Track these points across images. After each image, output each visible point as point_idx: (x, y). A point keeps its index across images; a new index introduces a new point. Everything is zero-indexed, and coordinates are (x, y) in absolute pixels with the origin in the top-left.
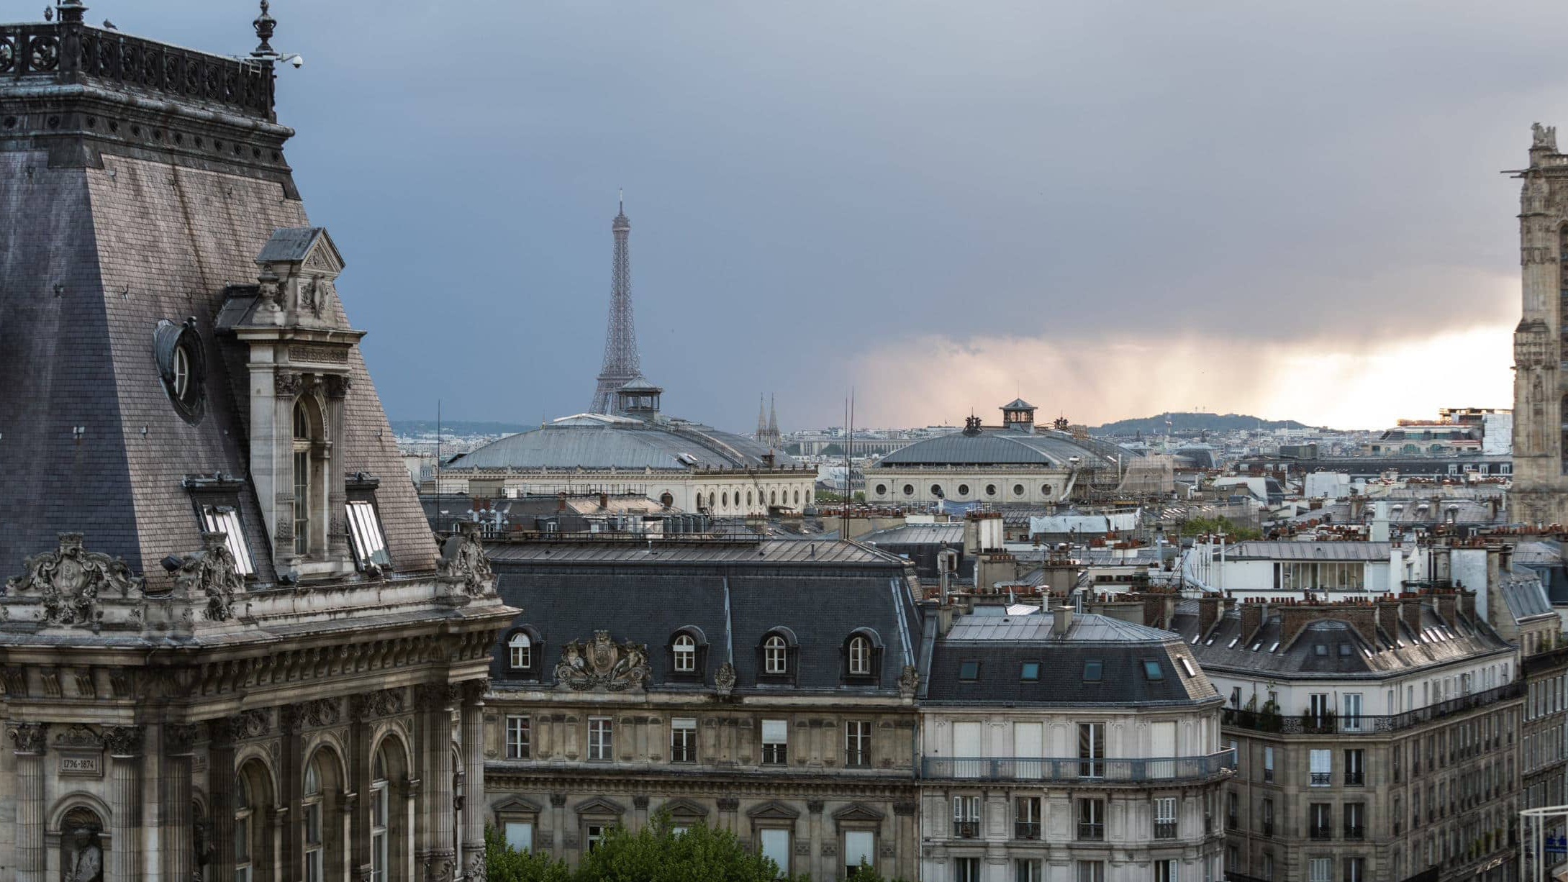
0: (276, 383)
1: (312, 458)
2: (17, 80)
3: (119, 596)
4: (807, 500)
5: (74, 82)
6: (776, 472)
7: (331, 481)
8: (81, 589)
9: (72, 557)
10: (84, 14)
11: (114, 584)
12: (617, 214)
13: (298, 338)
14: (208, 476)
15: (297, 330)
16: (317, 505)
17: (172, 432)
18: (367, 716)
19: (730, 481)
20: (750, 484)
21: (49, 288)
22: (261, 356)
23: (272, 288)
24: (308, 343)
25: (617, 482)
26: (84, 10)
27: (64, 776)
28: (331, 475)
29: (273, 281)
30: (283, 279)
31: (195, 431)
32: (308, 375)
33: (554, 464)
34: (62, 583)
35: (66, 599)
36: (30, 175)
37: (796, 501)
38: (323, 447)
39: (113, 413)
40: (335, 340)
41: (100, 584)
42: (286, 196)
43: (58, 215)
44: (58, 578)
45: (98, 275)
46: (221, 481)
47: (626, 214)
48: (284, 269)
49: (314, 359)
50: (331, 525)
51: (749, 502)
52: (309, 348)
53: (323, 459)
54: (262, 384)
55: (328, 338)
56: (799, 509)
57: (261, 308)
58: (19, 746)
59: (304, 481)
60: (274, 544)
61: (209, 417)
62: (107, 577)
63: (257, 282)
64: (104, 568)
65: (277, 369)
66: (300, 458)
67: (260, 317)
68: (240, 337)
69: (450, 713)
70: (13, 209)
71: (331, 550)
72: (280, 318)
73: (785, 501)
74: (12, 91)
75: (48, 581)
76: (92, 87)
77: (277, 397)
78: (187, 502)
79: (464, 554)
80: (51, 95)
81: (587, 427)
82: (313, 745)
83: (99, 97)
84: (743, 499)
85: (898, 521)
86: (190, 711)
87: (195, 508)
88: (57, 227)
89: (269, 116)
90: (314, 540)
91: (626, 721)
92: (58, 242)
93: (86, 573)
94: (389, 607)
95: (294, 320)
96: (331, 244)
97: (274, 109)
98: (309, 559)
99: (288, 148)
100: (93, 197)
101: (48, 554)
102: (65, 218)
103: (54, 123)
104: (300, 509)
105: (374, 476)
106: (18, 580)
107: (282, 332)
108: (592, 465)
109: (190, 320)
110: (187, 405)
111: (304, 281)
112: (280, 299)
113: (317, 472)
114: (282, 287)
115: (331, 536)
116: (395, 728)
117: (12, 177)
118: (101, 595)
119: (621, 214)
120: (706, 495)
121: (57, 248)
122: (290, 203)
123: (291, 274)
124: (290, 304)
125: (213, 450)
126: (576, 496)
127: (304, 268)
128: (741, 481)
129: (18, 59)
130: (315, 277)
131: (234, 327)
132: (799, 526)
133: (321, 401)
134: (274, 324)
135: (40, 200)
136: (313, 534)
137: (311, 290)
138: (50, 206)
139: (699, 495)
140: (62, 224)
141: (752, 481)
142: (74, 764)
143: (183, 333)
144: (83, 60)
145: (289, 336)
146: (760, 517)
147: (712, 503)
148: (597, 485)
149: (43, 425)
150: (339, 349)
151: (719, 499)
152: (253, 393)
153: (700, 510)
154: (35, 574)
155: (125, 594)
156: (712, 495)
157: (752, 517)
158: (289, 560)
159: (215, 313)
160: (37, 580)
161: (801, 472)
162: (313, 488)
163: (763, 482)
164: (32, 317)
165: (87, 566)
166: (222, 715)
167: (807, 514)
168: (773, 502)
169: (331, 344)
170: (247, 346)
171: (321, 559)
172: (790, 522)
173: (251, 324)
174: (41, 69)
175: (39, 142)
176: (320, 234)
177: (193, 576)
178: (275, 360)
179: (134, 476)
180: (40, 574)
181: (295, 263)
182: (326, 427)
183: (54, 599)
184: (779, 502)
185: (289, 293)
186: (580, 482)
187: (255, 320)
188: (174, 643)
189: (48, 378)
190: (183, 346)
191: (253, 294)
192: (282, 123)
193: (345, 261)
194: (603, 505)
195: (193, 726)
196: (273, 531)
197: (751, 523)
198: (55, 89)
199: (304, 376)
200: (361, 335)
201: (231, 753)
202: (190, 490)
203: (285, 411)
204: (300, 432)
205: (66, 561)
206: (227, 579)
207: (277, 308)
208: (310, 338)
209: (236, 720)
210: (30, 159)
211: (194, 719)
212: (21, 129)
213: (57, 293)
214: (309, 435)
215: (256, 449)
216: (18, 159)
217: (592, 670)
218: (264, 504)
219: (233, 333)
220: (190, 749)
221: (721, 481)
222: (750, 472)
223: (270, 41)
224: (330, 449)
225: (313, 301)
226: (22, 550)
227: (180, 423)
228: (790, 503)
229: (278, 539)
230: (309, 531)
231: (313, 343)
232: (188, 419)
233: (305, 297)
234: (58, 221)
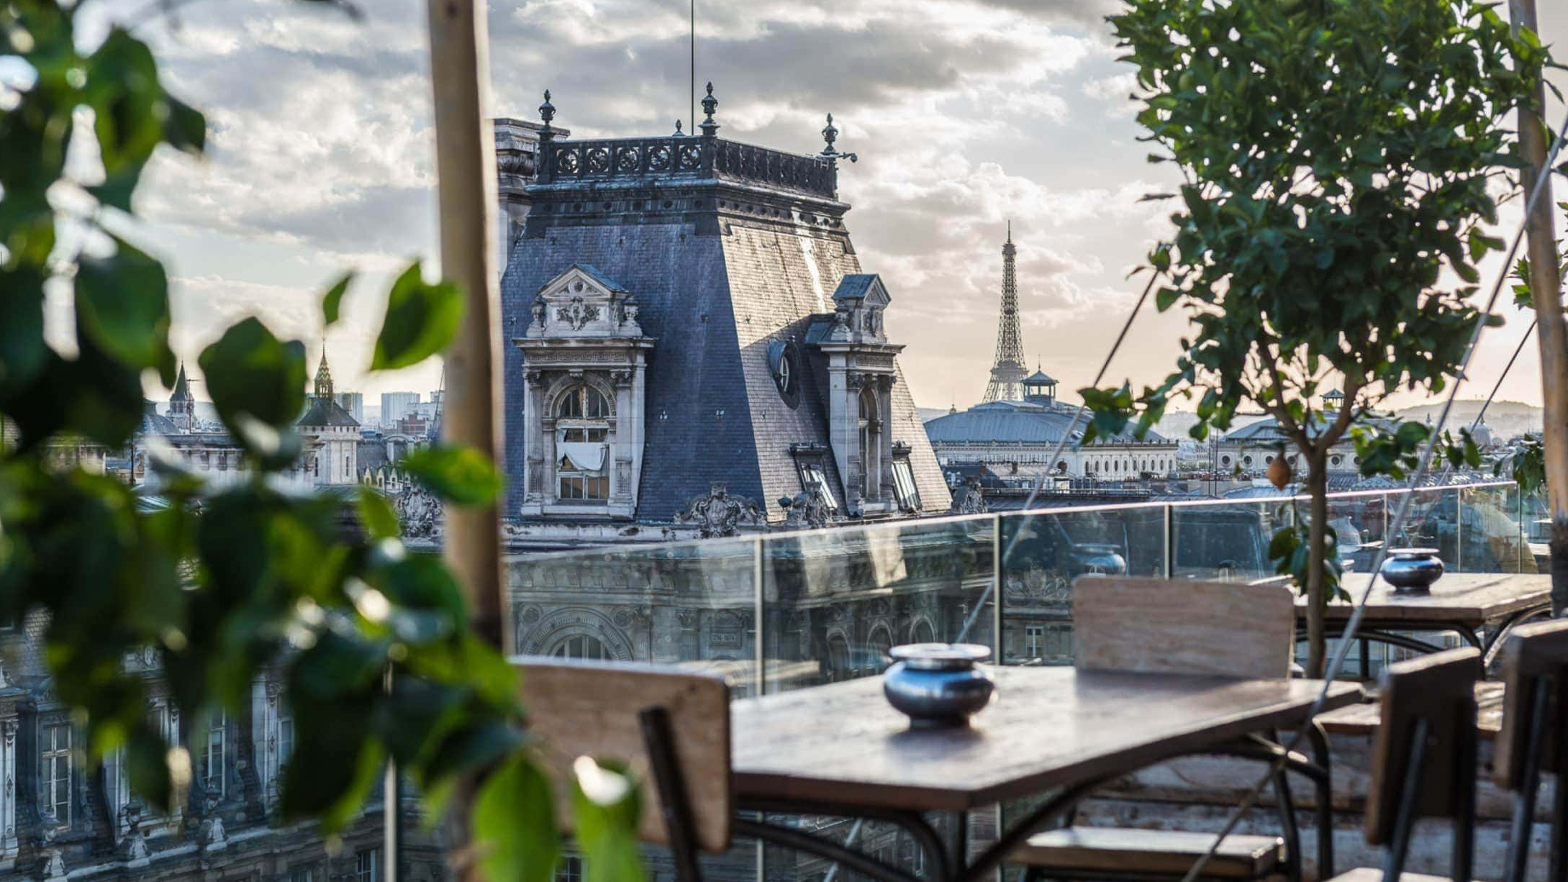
0: (848, 381)
1: (870, 431)
2: (672, 176)
3: (752, 524)
4: (1170, 467)
5: (711, 177)
6: (1145, 446)
7: (882, 447)
8: (726, 519)
9: (720, 497)
10: (717, 130)
11: (748, 516)
12: (1006, 242)
13: (863, 350)
14: (803, 444)
15: (862, 345)
16: (873, 464)
17: (780, 414)
18: (908, 609)
19: (1111, 453)
20: (1126, 455)
21: (698, 316)
22: (837, 363)
23: (844, 315)
24: (868, 353)
25: (1023, 453)
26: (717, 127)
27: (711, 646)
28: (882, 443)
29: (844, 311)
30: (852, 310)
31: (795, 413)
32: (868, 375)
33: (975, 439)
34: (713, 516)
35: (716, 526)
36: (683, 241)
37: (1162, 468)
38: (877, 424)
39: (744, 400)
40: (886, 351)
41: (739, 516)
42: (846, 251)
43: (703, 267)
44: (710, 511)
45: (731, 308)
46: (812, 447)
47: (1013, 242)
48: (852, 303)
49: (872, 365)
50: (882, 478)
51: (1126, 469)
52: (869, 357)
53: (876, 433)
54: (838, 381)
55: (881, 350)
56: (1164, 474)
57: (836, 330)
58: (684, 625)
59: (864, 448)
60: (847, 491)
61: (803, 404)
62: (743, 511)
63: (834, 312)
64: (740, 505)
65: (848, 371)
66: (862, 431)
67: (836, 335)
68: (823, 349)
69: (962, 608)
70: (672, 263)
71: (882, 495)
72: (849, 337)
73: (1153, 468)
74: (669, 184)
75: (703, 514)
76: (725, 180)
77: (848, 391)
78: (791, 461)
79: (970, 498)
80: (696, 186)
81: (1000, 410)
82: (873, 628)
83: (728, 187)
84: (1121, 466)
85: (1246, 483)
86: (798, 602)
87: (796, 466)
88: (702, 275)
89: (832, 195)
90: (870, 488)
91: (1053, 629)
92: (703, 284)
93: (729, 509)
94: (923, 534)
95: (859, 338)
96: (882, 285)
97: (837, 191)
98: (868, 501)
99: (846, 218)
100: (726, 255)
101: (703, 496)
102: (708, 269)
103: (698, 204)
104: (862, 468)
105: (908, 444)
106: (682, 513)
107: (852, 346)
108: (1004, 439)
109: (791, 338)
110: (789, 395)
111: (865, 311)
112: (849, 323)
113: (873, 442)
114: (851, 315)
115: (882, 485)
116: (926, 617)
117: (671, 241)
118: (739, 524)
119: (1009, 241)
120: (1092, 463)
121: (703, 290)
122: (849, 256)
123: (857, 306)
124: (856, 327)
125: (806, 426)
126: (994, 463)
127: (865, 302)
128: (1119, 452)
129: (672, 161)
130: (872, 309)
131: (819, 343)
132: (1164, 487)
133: (875, 392)
134: (846, 341)
135: (690, 258)
136: (870, 484)
137: (870, 317)
138: (697, 261)
139: (1087, 463)
140: (706, 273)
141: (1127, 452)
142: (720, 638)
143: (786, 348)
144: (717, 163)
145: (856, 349)
146: (1136, 481)
147: (1097, 469)
148: (1007, 455)
149: (696, 409)
150: (887, 358)
151: (1102, 467)
152: (832, 387)
153: (1088, 474)
154: (694, 509)
155: (755, 522)
156: (1097, 463)
157: (1129, 480)
158: (857, 501)
159: (805, 333)
160: (695, 513)
161: (1165, 445)
162: (870, 453)
163: (1135, 453)
164: (687, 336)
165: (730, 504)
166: (819, 606)
167: (1170, 478)
168: (1144, 468)
169: (883, 354)
170: (827, 356)
171: (876, 501)
172: (1157, 484)
173: (830, 341)
174: (688, 168)
175: (688, 218)
176: (875, 279)
177: (800, 511)
178: (847, 365)
179: (759, 443)
180: (697, 509)
181: (859, 299)
182: (879, 411)
183: (707, 526)
184: (1148, 469)
185: (856, 320)
186: (995, 452)
187: (832, 338)
188: (789, 555)
189: (697, 379)
190: (786, 356)
191: (831, 320)
192: (841, 200)
193: (891, 296)
194: (1015, 471)
195: (802, 612)
196: (845, 481)
197: (1127, 484)
198: (699, 182)
199: (866, 376)
200: (903, 347)
201: (825, 630)
202: (793, 453)
203: (853, 399)
204: (862, 416)
205: (715, 501)
206: (822, 514)
207: (848, 330)
208: (870, 350)
209: (828, 609)
210: (683, 229)
211: (801, 608)
212: (676, 209)
213: (703, 320)
214: (867, 416)
215: (834, 425)
216: (674, 229)
217: (1028, 591)
218: (840, 465)
219: (819, 347)
220: (798, 628)
221: (1104, 453)
222: (1126, 446)
223: (834, 144)
224: (882, 426)
225: (871, 324)
226: (683, 493)
227: (785, 408)
228: (1157, 470)
229: (849, 487)
230: (868, 481)
231: (872, 353)
232: (792, 406)
233: (866, 322)
234: (703, 272)
